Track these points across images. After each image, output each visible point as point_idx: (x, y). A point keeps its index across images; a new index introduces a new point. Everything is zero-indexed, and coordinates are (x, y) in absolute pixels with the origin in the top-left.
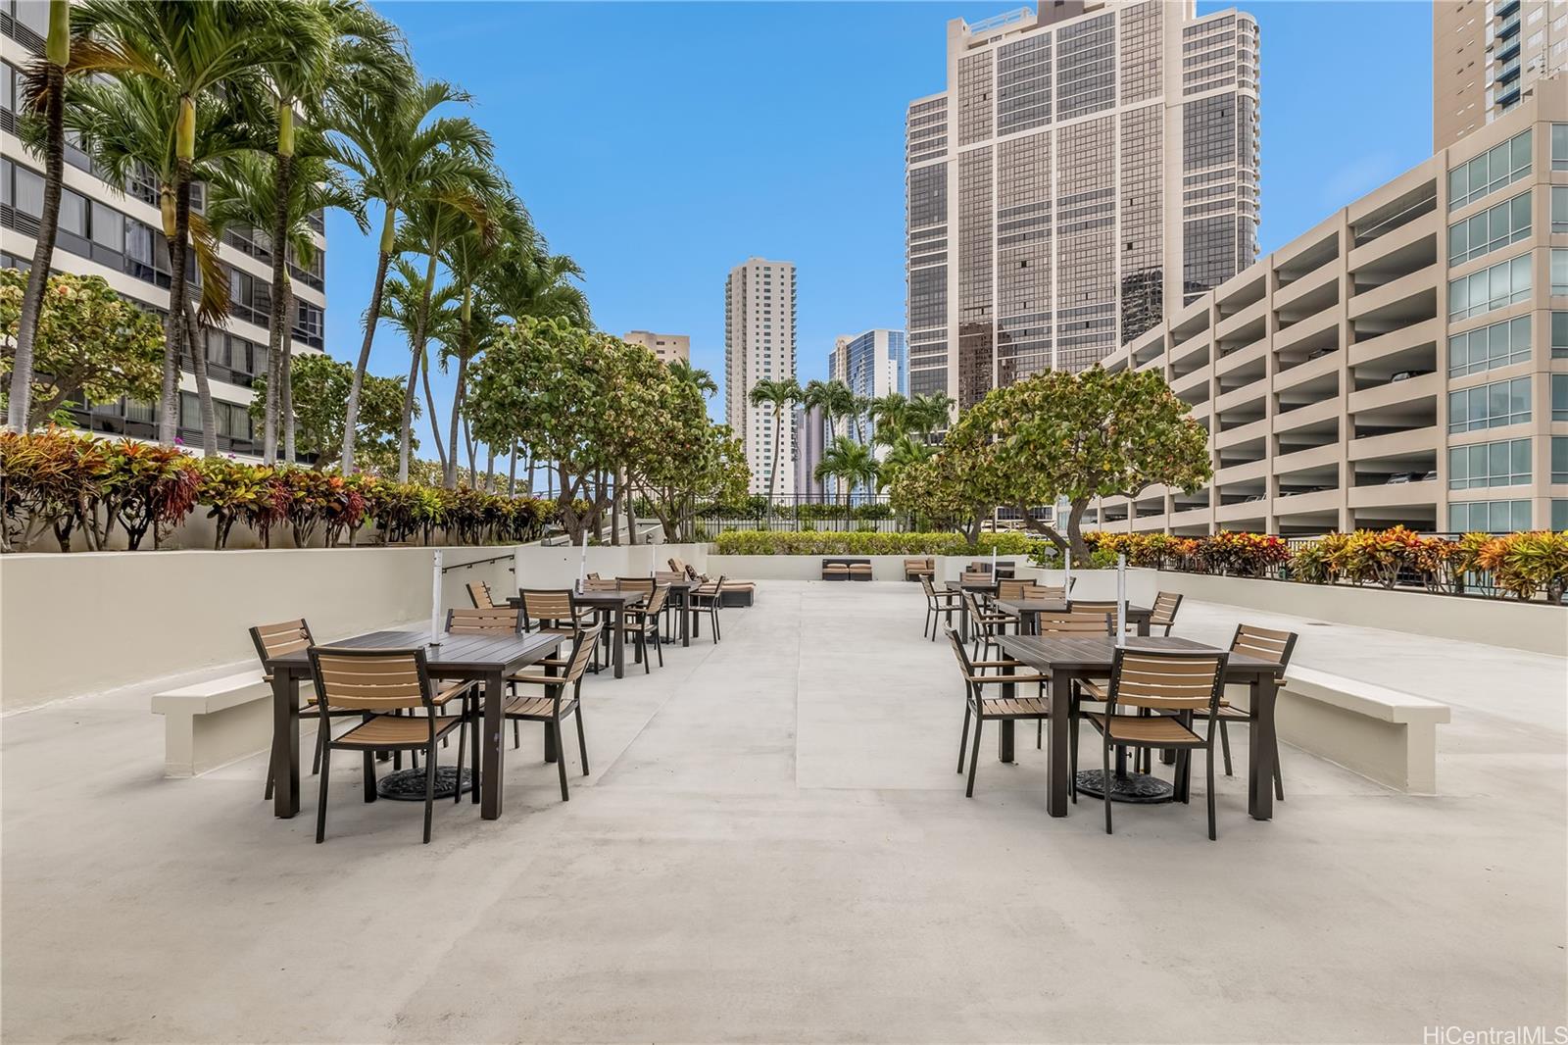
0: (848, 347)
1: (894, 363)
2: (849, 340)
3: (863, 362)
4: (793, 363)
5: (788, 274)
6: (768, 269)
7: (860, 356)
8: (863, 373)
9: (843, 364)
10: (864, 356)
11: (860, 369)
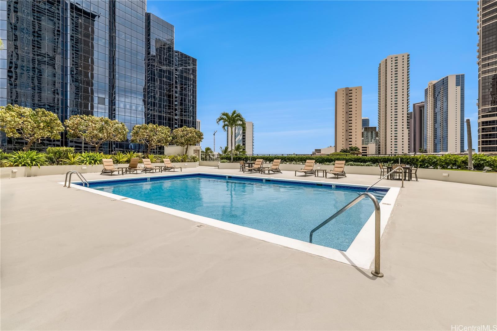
0: (434, 85)
1: (459, 88)
2: (434, 82)
3: (442, 89)
4: (408, 91)
5: (406, 58)
6: (397, 57)
7: (441, 87)
8: (442, 94)
9: (431, 92)
10: (442, 87)
11: (440, 93)
